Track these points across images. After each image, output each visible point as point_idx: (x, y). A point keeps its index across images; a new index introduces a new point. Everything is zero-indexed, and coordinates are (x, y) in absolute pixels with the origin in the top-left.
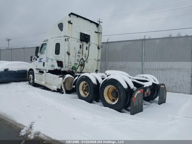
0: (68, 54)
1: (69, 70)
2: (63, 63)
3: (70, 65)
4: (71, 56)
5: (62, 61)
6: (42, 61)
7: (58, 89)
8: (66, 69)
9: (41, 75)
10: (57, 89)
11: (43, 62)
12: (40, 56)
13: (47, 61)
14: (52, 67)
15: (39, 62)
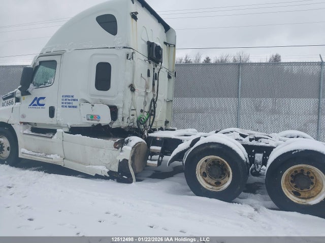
0: (132, 88)
1: (130, 125)
2: (117, 109)
3: (133, 115)
4: (136, 92)
5: (116, 105)
7: (110, 172)
8: (124, 125)
9: (48, 139)
10: (108, 173)
11: (50, 107)
12: (35, 92)
13: (67, 105)
14: (88, 120)
15: (31, 106)
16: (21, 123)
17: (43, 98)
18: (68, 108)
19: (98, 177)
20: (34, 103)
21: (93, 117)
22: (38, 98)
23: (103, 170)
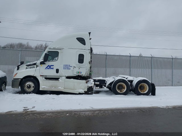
0: (90, 63)
6: (53, 68)
7: (85, 92)
9: (57, 81)
11: (56, 69)
12: (48, 63)
13: (67, 68)
14: (77, 73)
15: (47, 69)
16: (41, 76)
17: (53, 66)
18: (67, 69)
19: (80, 94)
20: (48, 67)
21: (79, 72)
22: (50, 65)
23: (82, 91)
